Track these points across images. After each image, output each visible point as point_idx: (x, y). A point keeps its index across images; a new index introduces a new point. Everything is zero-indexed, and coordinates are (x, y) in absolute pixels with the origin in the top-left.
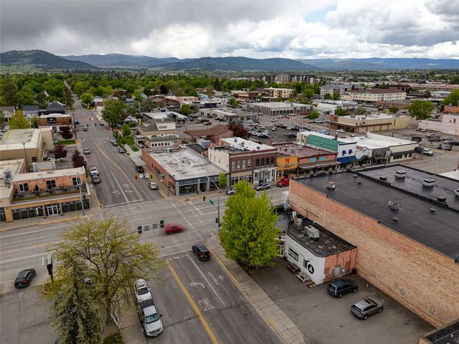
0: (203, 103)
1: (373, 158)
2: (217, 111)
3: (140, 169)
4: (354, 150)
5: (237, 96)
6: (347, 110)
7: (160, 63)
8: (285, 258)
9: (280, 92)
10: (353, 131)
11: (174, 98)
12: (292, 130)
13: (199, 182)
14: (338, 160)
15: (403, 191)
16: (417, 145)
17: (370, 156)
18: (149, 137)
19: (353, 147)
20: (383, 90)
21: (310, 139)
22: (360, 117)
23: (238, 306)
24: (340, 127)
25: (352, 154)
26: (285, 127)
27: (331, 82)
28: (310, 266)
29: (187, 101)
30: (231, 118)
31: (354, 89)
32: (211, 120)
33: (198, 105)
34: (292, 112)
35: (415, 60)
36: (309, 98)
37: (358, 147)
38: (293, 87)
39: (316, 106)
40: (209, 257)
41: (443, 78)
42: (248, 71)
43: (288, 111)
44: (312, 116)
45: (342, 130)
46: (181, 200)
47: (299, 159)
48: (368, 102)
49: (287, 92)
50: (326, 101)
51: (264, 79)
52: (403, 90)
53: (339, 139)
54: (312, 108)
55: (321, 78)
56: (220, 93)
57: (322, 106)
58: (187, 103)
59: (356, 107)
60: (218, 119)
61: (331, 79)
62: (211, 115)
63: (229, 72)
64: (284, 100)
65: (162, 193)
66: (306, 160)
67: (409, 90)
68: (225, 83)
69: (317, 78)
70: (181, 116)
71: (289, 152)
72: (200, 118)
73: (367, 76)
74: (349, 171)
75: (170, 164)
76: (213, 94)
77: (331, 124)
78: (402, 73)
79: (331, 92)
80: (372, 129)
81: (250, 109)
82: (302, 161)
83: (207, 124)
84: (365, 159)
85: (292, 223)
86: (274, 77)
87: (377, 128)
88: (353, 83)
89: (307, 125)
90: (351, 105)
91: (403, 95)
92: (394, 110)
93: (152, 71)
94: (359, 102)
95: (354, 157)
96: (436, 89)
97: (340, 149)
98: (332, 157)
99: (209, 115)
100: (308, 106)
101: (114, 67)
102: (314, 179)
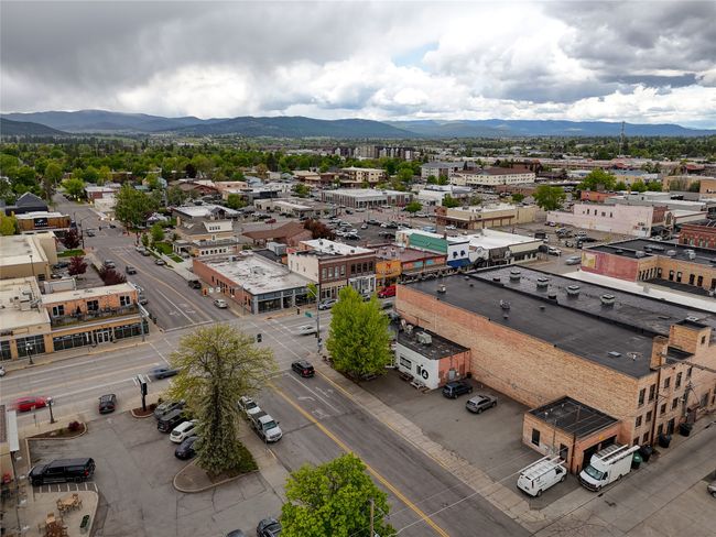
0: (256, 191)
1: (490, 260)
2: (280, 203)
3: (196, 285)
4: (467, 251)
5: (302, 179)
6: (458, 199)
7: (169, 126)
8: (397, 369)
9: (366, 174)
10: (466, 227)
11: (209, 183)
12: (388, 227)
13: (282, 296)
14: (449, 263)
15: (516, 291)
16: (542, 243)
17: (487, 258)
18: (196, 242)
19: (465, 248)
20: (506, 170)
21: (413, 239)
22: (475, 208)
23: (354, 413)
24: (449, 222)
25: (465, 257)
26: (378, 224)
27: (436, 156)
28: (424, 371)
29: (232, 189)
30: (302, 212)
31: (467, 169)
32: (274, 216)
33: (250, 195)
34: (385, 202)
35: (550, 123)
36: (406, 182)
37: (471, 248)
38: (383, 166)
39: (417, 193)
40: (313, 372)
41: (585, 150)
42: (311, 138)
43: (380, 202)
44: (412, 207)
45: (452, 227)
46: (263, 318)
47: (402, 264)
48: (485, 187)
49: (375, 174)
50: (429, 187)
51: (338, 151)
52: (531, 169)
53: (449, 238)
54: (411, 196)
55: (421, 151)
56: (277, 175)
57: (426, 194)
58: (233, 191)
59: (470, 195)
60: (284, 214)
61: (435, 153)
62: (272, 209)
63: (282, 140)
64: (372, 185)
65: (234, 312)
66: (411, 264)
67: (539, 170)
68: (282, 160)
69: (414, 150)
70: (230, 211)
71: (389, 256)
72: (257, 214)
73: (485, 146)
74: (460, 273)
75: (239, 275)
76: (267, 175)
77: (439, 219)
78: (533, 143)
79: (436, 173)
80: (489, 224)
81: (326, 200)
82: (406, 266)
83: (269, 222)
84: (481, 262)
85: (401, 331)
86: (353, 149)
87: (497, 223)
88: (465, 158)
89: (407, 221)
90: (464, 192)
91: (531, 177)
92: (518, 198)
93: (158, 138)
94: (475, 186)
95: (468, 259)
96: (574, 168)
97: (451, 250)
98: (442, 261)
99: (268, 208)
100: (406, 194)
101: (91, 131)
102: (423, 284)
